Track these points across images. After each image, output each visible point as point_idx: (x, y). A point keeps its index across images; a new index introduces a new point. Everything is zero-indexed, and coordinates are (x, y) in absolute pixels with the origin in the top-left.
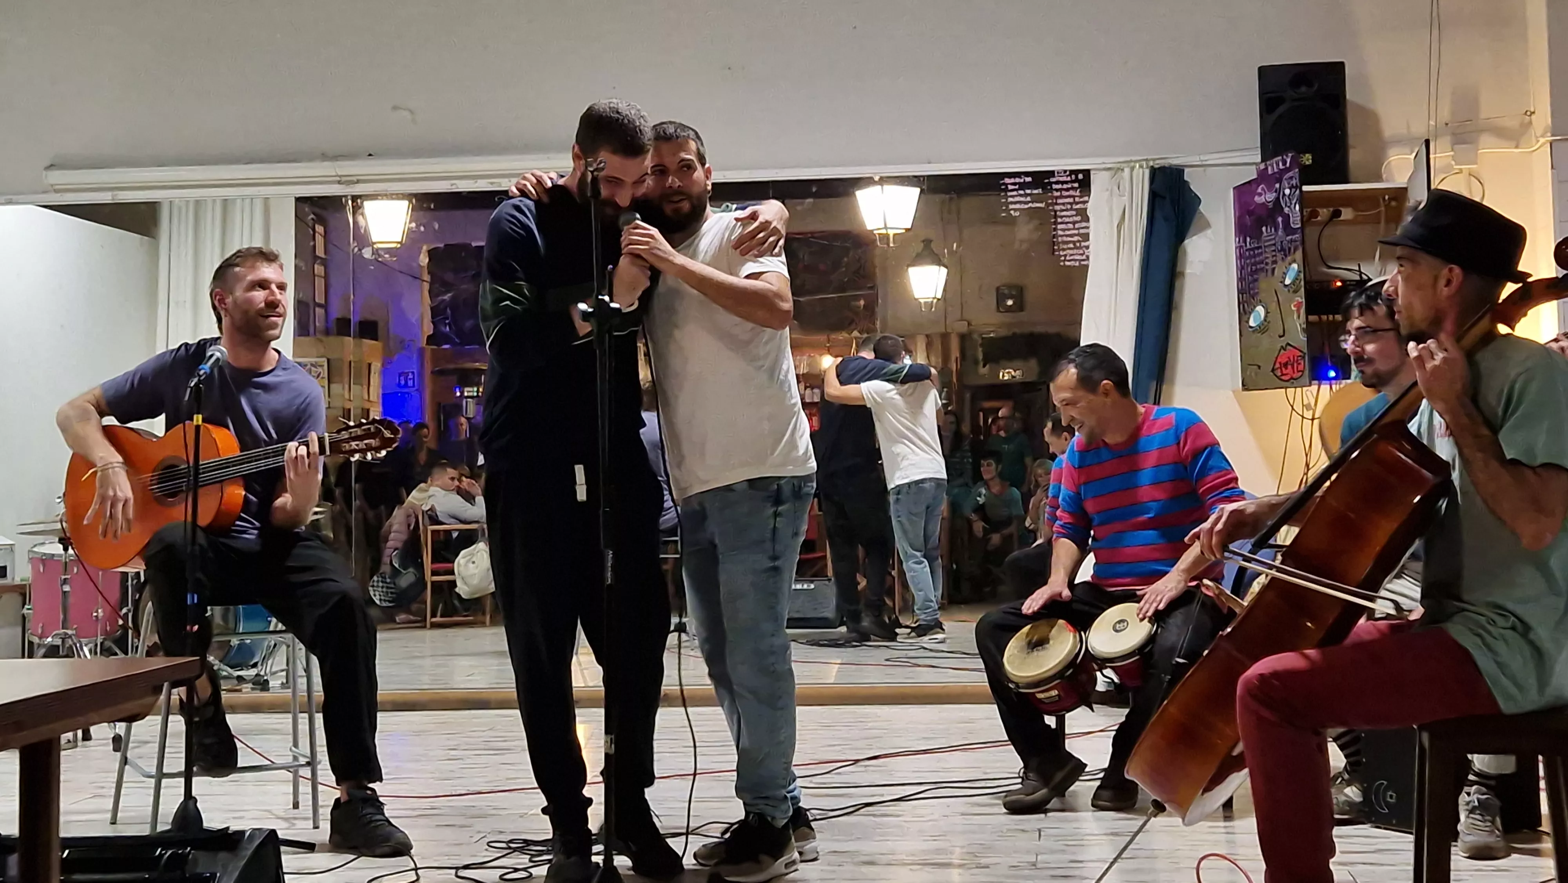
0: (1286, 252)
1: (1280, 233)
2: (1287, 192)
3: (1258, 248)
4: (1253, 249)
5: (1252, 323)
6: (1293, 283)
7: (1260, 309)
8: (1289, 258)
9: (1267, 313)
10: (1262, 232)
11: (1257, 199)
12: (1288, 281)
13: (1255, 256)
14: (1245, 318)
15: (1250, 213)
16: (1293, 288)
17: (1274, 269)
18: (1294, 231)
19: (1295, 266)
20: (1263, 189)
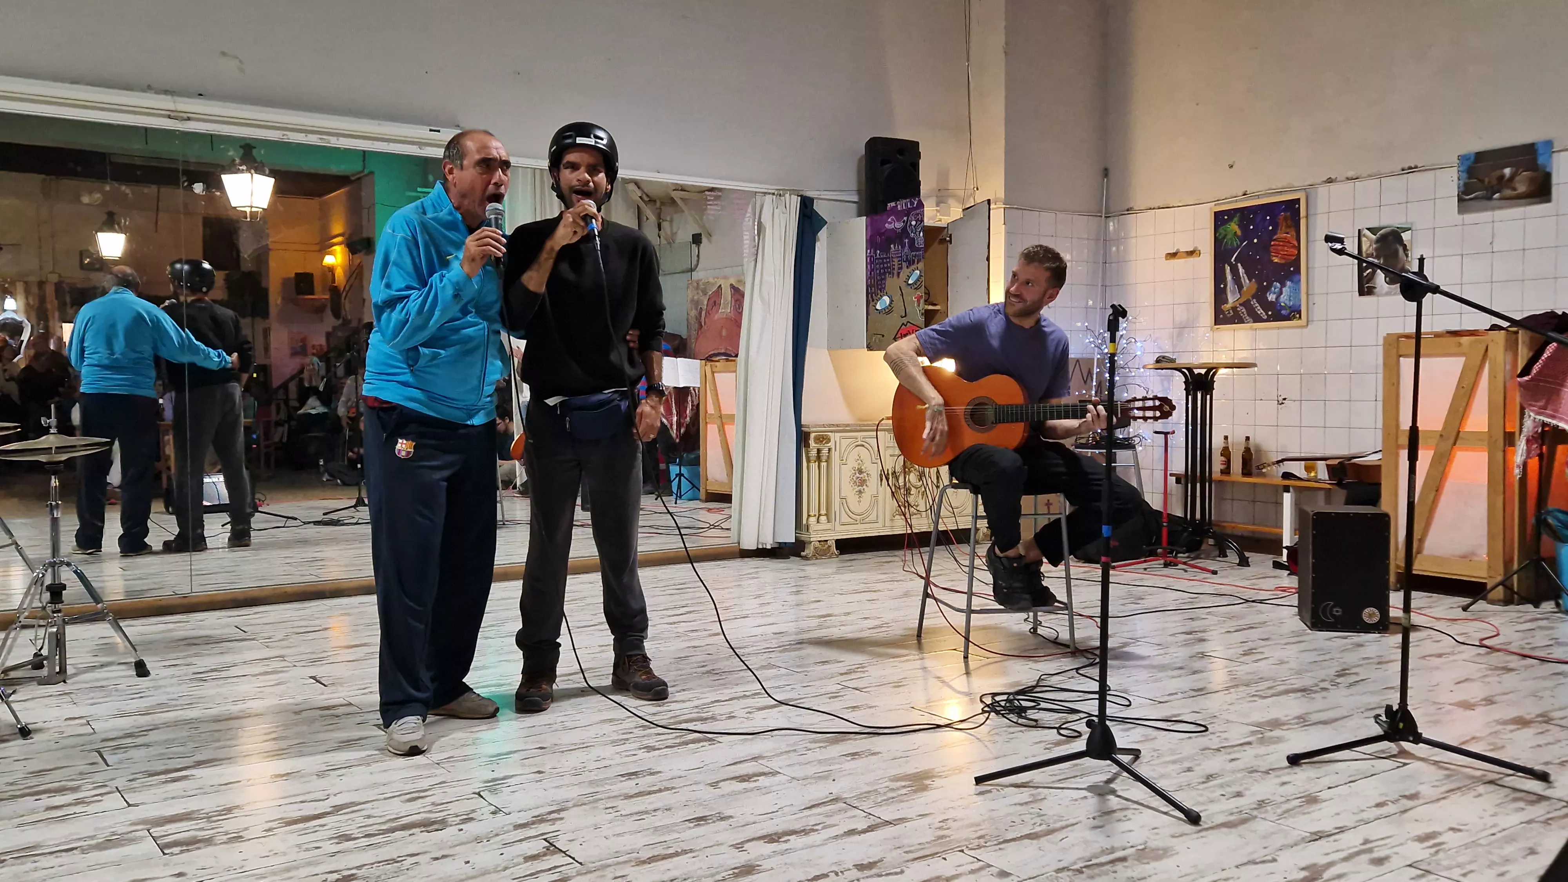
0: (910, 263)
1: (906, 249)
2: (914, 223)
3: (886, 258)
4: (882, 259)
5: (878, 307)
6: (915, 283)
7: (886, 299)
8: (913, 267)
9: (892, 301)
10: (890, 248)
11: (887, 225)
12: (910, 282)
13: (883, 263)
14: (872, 304)
15: (881, 235)
16: (916, 286)
17: (899, 274)
18: (918, 250)
19: (918, 272)
20: (892, 219)
